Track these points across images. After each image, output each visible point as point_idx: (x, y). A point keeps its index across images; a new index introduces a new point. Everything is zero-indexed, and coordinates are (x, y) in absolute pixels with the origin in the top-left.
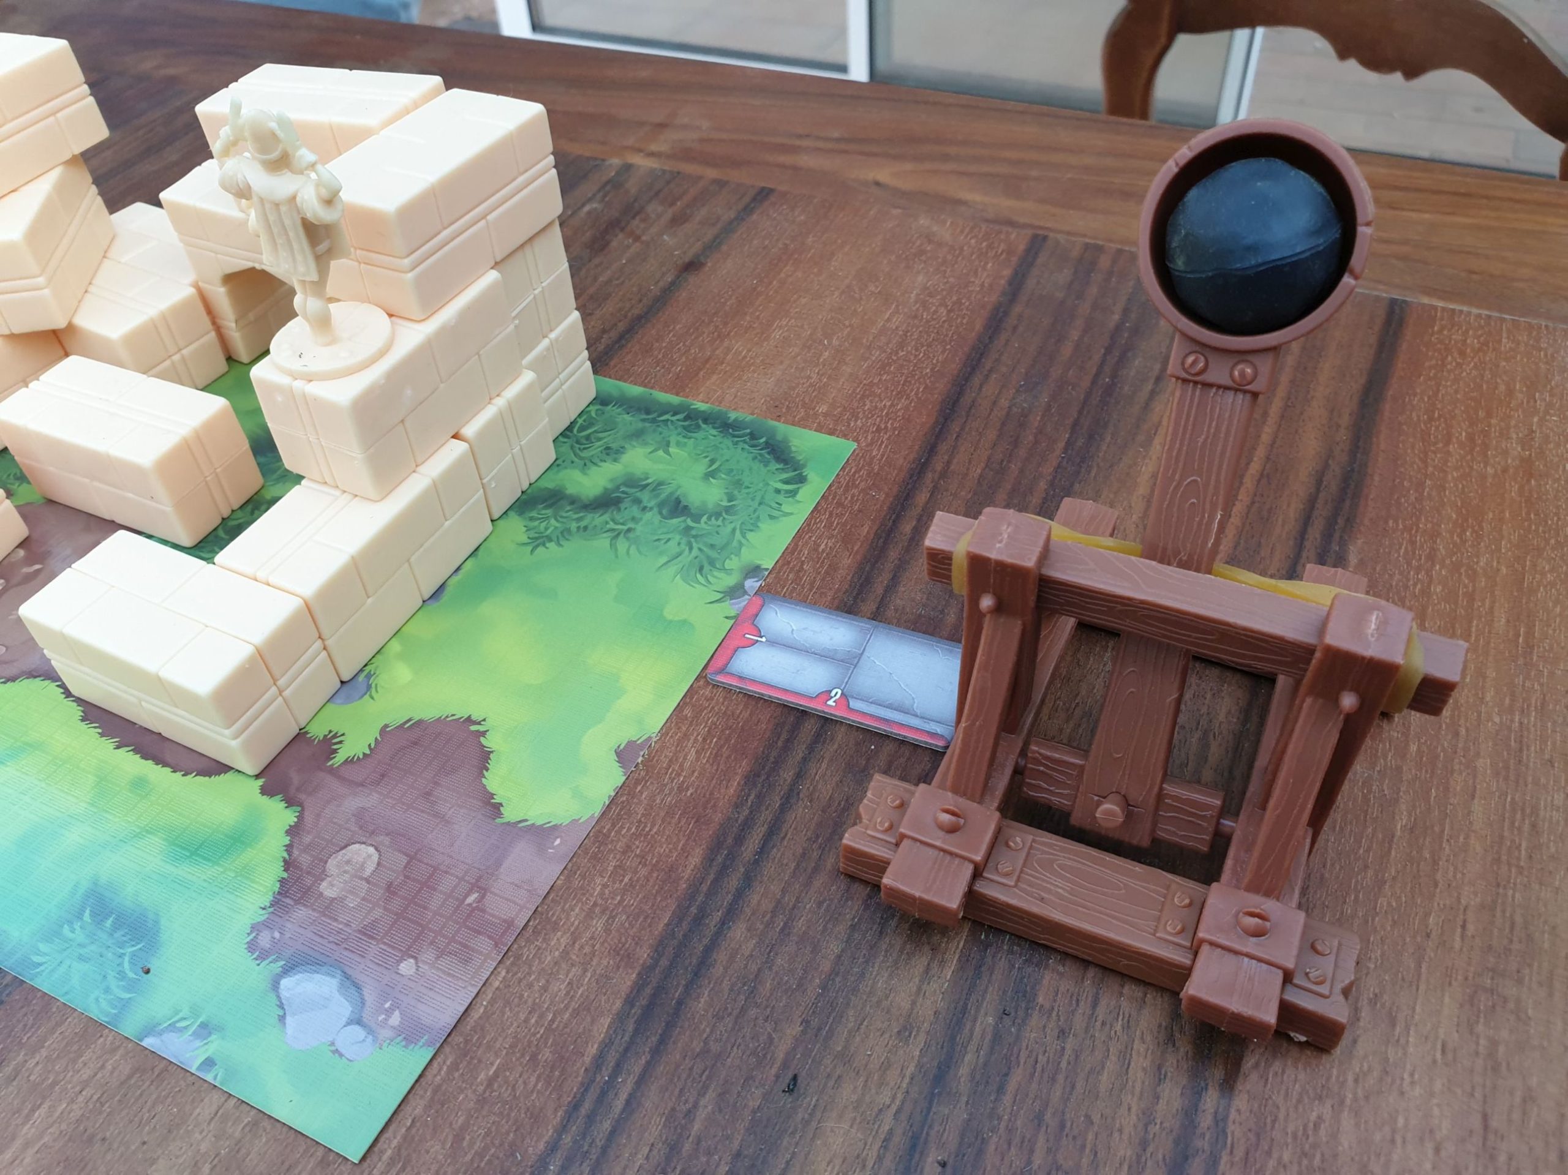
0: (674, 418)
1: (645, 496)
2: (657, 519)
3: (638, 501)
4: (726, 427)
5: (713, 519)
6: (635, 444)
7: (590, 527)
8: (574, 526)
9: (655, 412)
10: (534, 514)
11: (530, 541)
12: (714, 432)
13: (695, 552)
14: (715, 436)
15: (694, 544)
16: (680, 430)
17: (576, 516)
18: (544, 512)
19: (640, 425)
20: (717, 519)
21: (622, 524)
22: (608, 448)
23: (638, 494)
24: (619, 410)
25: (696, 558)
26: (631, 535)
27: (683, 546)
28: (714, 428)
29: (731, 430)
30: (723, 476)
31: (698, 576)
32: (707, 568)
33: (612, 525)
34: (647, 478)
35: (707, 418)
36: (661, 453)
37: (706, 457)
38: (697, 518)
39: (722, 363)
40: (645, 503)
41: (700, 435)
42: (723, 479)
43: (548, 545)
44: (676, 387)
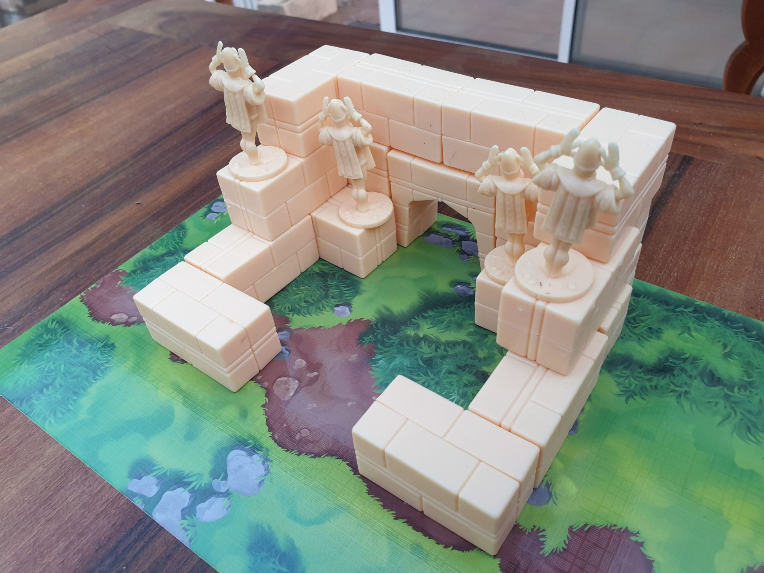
0: (687, 310)
1: (688, 367)
2: (702, 386)
3: (683, 370)
4: (726, 320)
5: (742, 390)
6: (666, 326)
7: (658, 386)
8: (647, 384)
9: (672, 305)
10: (618, 373)
11: (623, 393)
12: (717, 323)
13: (739, 416)
14: (719, 326)
15: (737, 410)
16: (693, 319)
17: (646, 377)
18: (624, 371)
19: (665, 313)
20: (745, 391)
21: (680, 387)
22: (650, 328)
23: (682, 365)
24: (648, 301)
25: (742, 420)
26: (689, 396)
27: (729, 410)
28: (716, 320)
29: (729, 323)
30: (736, 357)
31: (749, 435)
32: (753, 430)
33: (672, 387)
34: (685, 354)
35: (710, 313)
36: (686, 335)
37: (719, 341)
38: (731, 388)
39: (703, 273)
40: (690, 373)
41: (708, 324)
42: (737, 359)
43: (635, 397)
44: (680, 287)
